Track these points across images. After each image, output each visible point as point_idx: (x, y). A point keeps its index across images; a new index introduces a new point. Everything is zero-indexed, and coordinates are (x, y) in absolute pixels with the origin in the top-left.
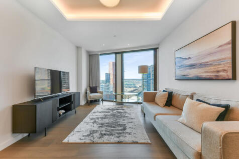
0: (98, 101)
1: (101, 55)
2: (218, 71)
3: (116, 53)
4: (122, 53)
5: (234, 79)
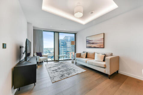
0: (42, 62)
1: (44, 31)
2: (100, 46)
3: (54, 32)
4: (58, 32)
5: (104, 48)
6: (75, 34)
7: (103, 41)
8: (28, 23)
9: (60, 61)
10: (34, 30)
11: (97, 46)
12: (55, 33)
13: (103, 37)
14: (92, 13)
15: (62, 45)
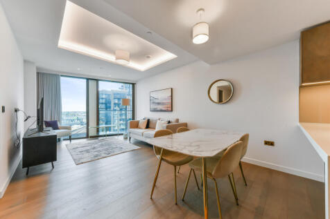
1: (62, 76)
3: (88, 79)
4: (97, 80)
5: (172, 111)
6: (133, 84)
7: (170, 101)
8: (25, 61)
9: (100, 138)
10: (38, 74)
11: (164, 109)
12: (90, 81)
13: (170, 94)
14: (148, 57)
15: (115, 104)
